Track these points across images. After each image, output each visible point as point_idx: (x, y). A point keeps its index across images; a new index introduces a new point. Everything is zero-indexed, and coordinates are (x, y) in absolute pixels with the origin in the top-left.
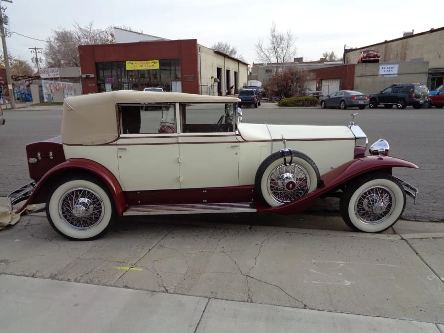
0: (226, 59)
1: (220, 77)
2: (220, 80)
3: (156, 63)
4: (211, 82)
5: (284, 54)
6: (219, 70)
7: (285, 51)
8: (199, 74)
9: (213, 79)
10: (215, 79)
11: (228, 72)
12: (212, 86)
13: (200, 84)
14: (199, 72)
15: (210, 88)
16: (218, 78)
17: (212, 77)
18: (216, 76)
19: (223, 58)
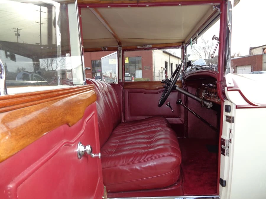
0: (170, 56)
1: (167, 68)
2: (167, 69)
3: (127, 59)
4: (161, 70)
5: (210, 51)
6: (166, 63)
7: (210, 49)
8: (153, 65)
9: (162, 69)
10: (163, 68)
11: (172, 64)
12: (161, 72)
13: (154, 71)
14: (153, 64)
15: (160, 73)
16: (165, 68)
17: (162, 67)
18: (164, 67)
19: (168, 56)
